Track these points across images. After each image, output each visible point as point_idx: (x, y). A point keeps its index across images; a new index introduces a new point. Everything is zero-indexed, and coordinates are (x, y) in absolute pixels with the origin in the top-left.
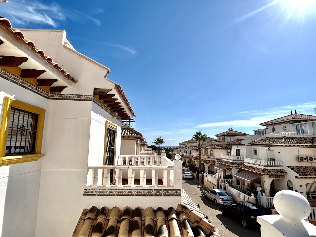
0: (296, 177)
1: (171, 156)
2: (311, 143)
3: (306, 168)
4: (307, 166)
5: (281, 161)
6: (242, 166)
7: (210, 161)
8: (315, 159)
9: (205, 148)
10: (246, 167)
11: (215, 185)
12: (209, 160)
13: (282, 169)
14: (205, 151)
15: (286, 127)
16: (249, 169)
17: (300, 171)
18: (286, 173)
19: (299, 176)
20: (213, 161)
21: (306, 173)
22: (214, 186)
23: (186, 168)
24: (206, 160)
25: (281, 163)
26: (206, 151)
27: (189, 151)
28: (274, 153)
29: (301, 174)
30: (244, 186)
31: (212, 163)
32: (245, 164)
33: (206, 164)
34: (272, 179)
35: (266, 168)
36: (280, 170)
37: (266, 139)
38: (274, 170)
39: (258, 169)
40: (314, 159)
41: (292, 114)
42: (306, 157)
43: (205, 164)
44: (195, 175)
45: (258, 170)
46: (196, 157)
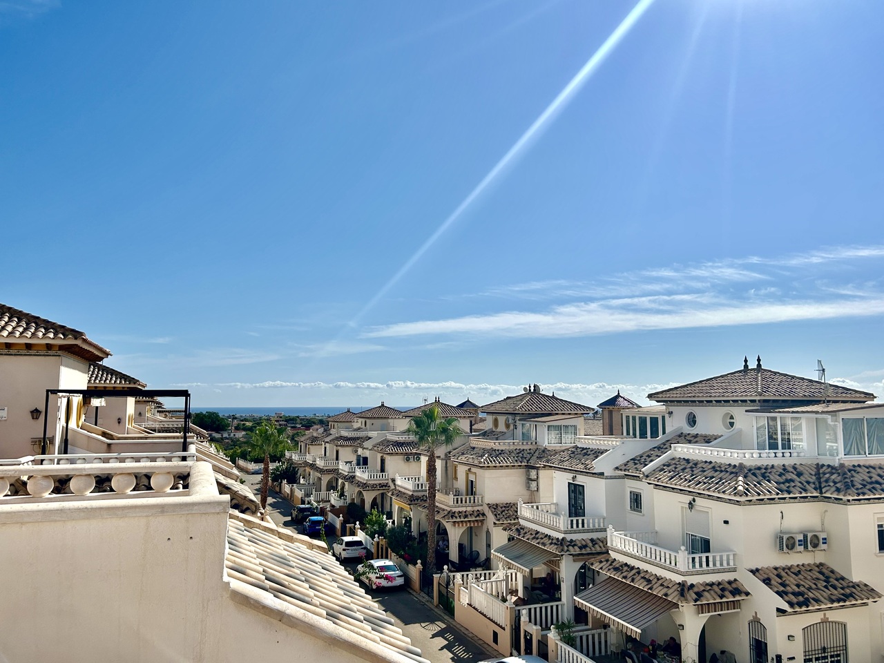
0: (779, 610)
1: (294, 468)
2: (815, 489)
3: (802, 573)
4: (803, 565)
5: (731, 551)
6: (601, 562)
7: (466, 516)
8: (825, 539)
9: (443, 456)
10: (616, 569)
11: (501, 627)
12: (464, 509)
13: (732, 579)
14: (444, 469)
15: (732, 417)
16: (630, 579)
17: (788, 588)
18: (747, 594)
19: (789, 610)
20: (478, 515)
21: (806, 596)
22: (498, 630)
23: (373, 538)
24: (454, 510)
25: (731, 557)
26: (449, 469)
27: (375, 459)
28: (708, 521)
29: (794, 600)
30: (606, 634)
31: (473, 521)
32: (613, 555)
33: (455, 526)
34: (705, 617)
35: (691, 580)
36: (730, 583)
37: (680, 468)
38: (712, 584)
39: (660, 582)
40: (821, 541)
41: (746, 366)
42: (801, 537)
43: (449, 527)
44: (415, 571)
45: (662, 585)
46: (411, 493)
